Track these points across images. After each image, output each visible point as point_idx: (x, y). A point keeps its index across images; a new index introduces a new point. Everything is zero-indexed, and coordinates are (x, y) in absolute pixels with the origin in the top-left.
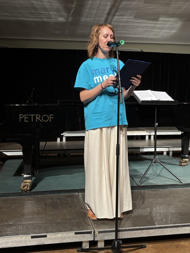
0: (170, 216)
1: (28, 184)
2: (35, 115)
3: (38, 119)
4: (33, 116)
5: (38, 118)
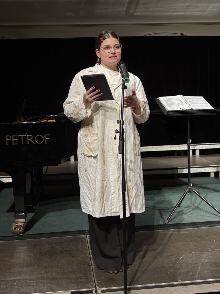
0: (199, 268)
1: (20, 224)
2: (25, 135)
3: (29, 141)
4: (23, 137)
5: (30, 139)
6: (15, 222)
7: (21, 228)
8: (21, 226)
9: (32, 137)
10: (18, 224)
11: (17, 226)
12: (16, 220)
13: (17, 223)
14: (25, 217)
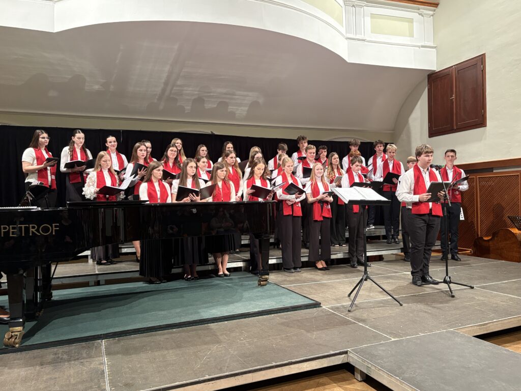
0: (228, 360)
1: (16, 333)
2: (27, 225)
3: (32, 232)
4: (25, 227)
5: (33, 230)
6: (9, 331)
7: (16, 338)
8: (17, 335)
9: (36, 227)
10: (13, 334)
11: (12, 336)
12: (11, 329)
13: (12, 332)
14: (22, 325)
